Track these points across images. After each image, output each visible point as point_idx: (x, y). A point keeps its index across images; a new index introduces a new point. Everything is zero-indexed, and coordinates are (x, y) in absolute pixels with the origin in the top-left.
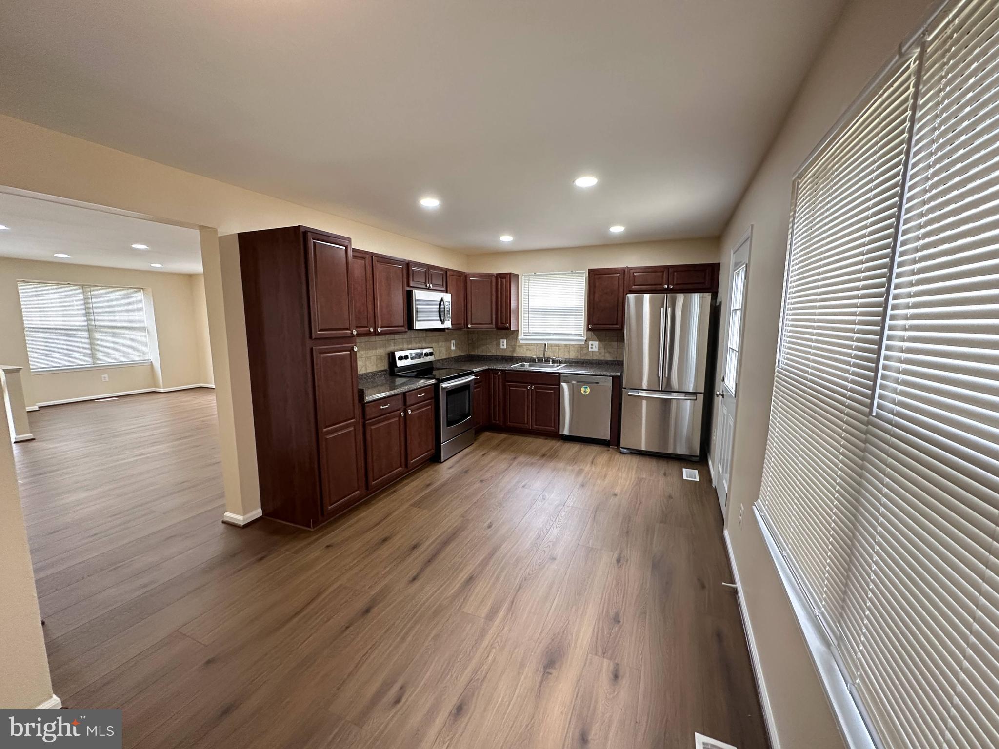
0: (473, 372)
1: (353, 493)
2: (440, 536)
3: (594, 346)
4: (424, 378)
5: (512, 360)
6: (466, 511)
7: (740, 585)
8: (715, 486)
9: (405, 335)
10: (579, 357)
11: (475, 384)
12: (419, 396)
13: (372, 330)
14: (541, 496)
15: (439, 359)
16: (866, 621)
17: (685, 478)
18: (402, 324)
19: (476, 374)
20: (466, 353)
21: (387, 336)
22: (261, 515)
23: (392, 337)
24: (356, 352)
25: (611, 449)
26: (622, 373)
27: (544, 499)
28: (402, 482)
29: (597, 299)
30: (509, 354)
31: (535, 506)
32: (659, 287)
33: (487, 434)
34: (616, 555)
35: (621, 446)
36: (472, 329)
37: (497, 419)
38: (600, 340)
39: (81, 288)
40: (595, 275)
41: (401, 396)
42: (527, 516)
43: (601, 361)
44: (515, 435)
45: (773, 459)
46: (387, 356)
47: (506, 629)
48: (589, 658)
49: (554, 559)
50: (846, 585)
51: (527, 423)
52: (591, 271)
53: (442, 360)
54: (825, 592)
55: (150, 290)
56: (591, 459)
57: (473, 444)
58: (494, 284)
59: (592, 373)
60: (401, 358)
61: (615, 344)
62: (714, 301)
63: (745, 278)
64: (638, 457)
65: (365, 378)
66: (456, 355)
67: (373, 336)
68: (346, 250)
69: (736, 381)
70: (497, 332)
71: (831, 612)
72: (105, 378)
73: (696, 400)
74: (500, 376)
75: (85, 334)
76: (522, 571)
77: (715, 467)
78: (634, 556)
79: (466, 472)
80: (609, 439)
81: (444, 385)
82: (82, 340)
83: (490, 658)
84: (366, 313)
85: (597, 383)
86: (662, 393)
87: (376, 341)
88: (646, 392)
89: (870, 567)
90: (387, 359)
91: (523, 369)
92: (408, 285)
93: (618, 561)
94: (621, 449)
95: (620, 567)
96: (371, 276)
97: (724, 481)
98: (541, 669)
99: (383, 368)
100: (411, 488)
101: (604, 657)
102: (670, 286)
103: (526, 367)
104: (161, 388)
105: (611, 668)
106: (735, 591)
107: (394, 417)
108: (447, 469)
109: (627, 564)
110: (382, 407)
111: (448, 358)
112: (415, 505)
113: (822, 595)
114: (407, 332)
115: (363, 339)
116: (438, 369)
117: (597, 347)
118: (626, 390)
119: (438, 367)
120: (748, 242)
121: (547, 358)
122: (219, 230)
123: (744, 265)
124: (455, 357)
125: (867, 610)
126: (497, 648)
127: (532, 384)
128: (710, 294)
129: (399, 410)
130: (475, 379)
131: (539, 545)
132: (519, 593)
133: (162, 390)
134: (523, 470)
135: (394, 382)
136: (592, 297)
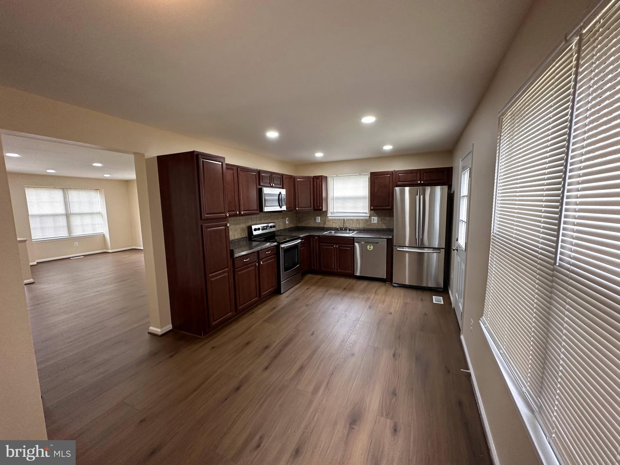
0: (300, 237)
1: (228, 314)
2: (281, 341)
3: (375, 220)
4: (270, 242)
5: (324, 229)
6: (298, 325)
7: (473, 371)
8: (454, 307)
9: (258, 215)
10: (366, 227)
11: (301, 244)
12: (267, 253)
13: (238, 213)
14: (344, 315)
15: (279, 229)
16: (557, 397)
17: (434, 302)
18: (256, 209)
19: (302, 239)
20: (295, 226)
21: (247, 216)
22: (171, 328)
23: (250, 217)
24: (229, 227)
25: (387, 284)
26: (393, 236)
27: (346, 316)
28: (258, 307)
29: (376, 191)
30: (322, 226)
31: (340, 321)
32: (415, 182)
33: (309, 276)
34: (392, 352)
35: (393, 282)
36: (299, 210)
37: (315, 266)
38: (378, 216)
39: (62, 190)
40: (374, 176)
41: (256, 254)
42: (336, 327)
43: (380, 229)
44: (327, 276)
45: (491, 291)
46: (247, 228)
47: (325, 400)
48: (378, 418)
49: (353, 355)
50: (543, 373)
51: (334, 269)
52: (371, 173)
53: (280, 230)
54: (529, 377)
55: (103, 190)
56: (374, 291)
57: (300, 282)
58: (312, 183)
59: (374, 237)
60: (255, 230)
61: (388, 218)
62: (450, 190)
63: (470, 177)
64: (404, 289)
65: (234, 243)
66: (289, 227)
67: (239, 216)
68: (222, 164)
69: (465, 241)
70: (314, 212)
71: (534, 391)
72: (76, 244)
73: (440, 252)
74: (317, 239)
75: (64, 218)
76: (333, 363)
77: (454, 296)
78: (404, 353)
79: (297, 299)
80: (386, 278)
81: (282, 246)
82: (63, 221)
83: (316, 418)
84: (234, 203)
85: (377, 243)
86: (418, 249)
87: (240, 220)
88: (409, 248)
89: (559, 362)
90: (247, 230)
91: (331, 235)
92: (260, 185)
93: (394, 355)
94: (393, 284)
95: (396, 359)
96: (237, 180)
97: (460, 304)
98: (348, 426)
99: (244, 236)
100: (262, 311)
101: (387, 418)
102: (421, 182)
103: (332, 234)
104: (109, 250)
105: (392, 425)
106: (469, 375)
107: (252, 266)
108: (285, 298)
109: (400, 357)
110: (244, 260)
111: (284, 229)
112: (265, 321)
113: (527, 379)
114: (258, 214)
115: (232, 218)
116: (278, 236)
117: (377, 220)
118: (395, 247)
119: (278, 234)
120: (471, 154)
121: (346, 228)
122: (146, 155)
123: (469, 169)
124: (289, 228)
125: (558, 389)
126: (320, 412)
127: (336, 244)
128: (447, 186)
129: (255, 262)
130: (301, 241)
131: (344, 346)
132: (332, 376)
133: (110, 251)
134: (332, 298)
135: (251, 245)
136: (373, 189)
